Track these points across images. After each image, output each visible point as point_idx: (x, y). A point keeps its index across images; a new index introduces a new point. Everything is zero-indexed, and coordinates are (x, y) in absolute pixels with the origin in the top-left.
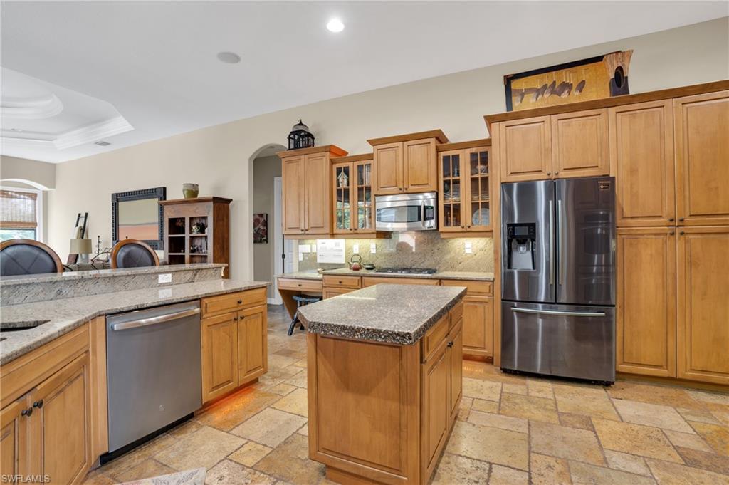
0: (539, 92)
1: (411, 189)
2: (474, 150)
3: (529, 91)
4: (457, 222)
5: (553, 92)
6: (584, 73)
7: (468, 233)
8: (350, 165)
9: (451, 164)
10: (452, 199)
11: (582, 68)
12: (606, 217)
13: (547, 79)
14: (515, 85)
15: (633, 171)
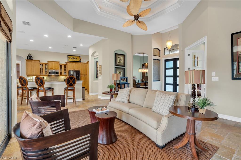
0: (72, 58)
1: (55, 69)
2: (64, 65)
3: (71, 58)
4: (62, 74)
5: (73, 59)
6: (77, 57)
7: (63, 76)
8: (43, 64)
9: (61, 66)
10: (61, 71)
11: (76, 57)
12: (79, 74)
13: (73, 57)
14: (69, 57)
15: (81, 70)
